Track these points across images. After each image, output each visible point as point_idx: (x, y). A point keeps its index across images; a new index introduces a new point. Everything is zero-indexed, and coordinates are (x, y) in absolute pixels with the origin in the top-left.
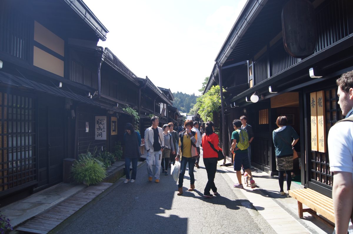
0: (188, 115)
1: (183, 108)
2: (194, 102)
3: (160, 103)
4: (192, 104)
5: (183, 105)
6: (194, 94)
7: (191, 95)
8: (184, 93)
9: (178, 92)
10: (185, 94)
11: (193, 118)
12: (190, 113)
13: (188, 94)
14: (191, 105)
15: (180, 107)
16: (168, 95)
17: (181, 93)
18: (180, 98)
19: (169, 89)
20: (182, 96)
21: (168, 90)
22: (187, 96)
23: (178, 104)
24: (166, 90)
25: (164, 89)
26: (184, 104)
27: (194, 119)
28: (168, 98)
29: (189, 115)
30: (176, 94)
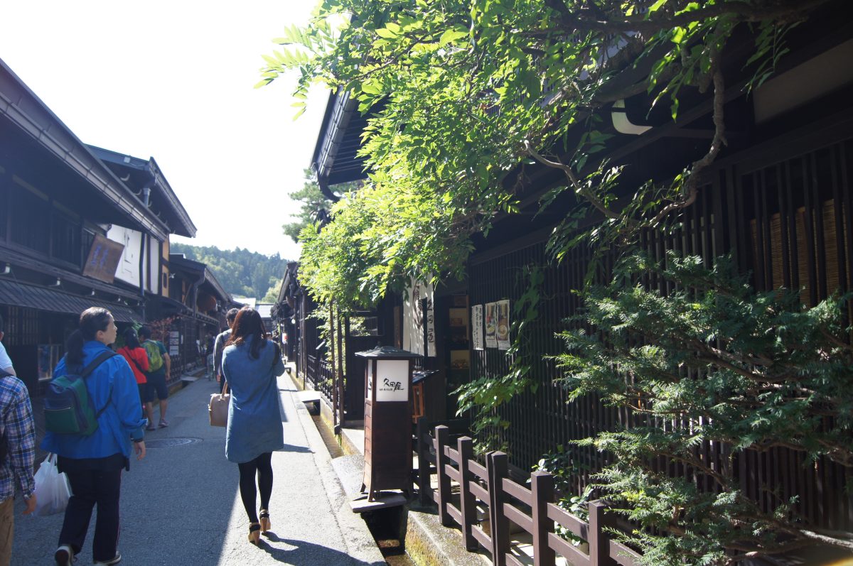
0: (259, 303)
1: (250, 289)
2: (279, 275)
3: (104, 227)
4: (272, 279)
5: (250, 281)
6: (278, 255)
7: (272, 257)
8: (252, 251)
9: (238, 249)
10: (256, 253)
11: (272, 311)
12: (265, 298)
13: (262, 254)
14: (270, 282)
15: (243, 286)
16: (148, 192)
17: (246, 251)
18: (243, 263)
19: (152, 159)
20: (249, 258)
21: (146, 163)
22: (262, 258)
23: (238, 278)
24: (134, 166)
25: (127, 160)
26: (253, 280)
27: (275, 313)
28: (147, 206)
29: (262, 303)
30: (233, 252)
